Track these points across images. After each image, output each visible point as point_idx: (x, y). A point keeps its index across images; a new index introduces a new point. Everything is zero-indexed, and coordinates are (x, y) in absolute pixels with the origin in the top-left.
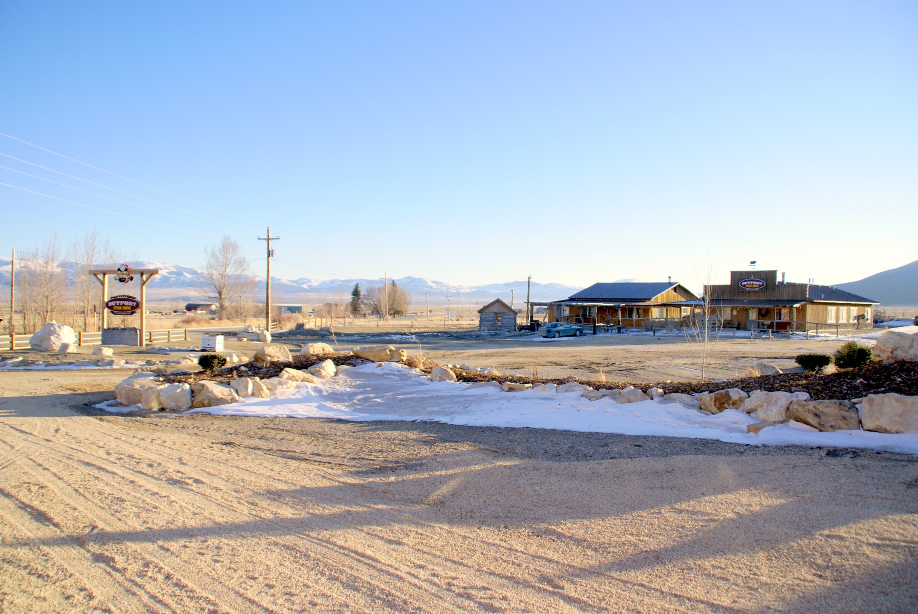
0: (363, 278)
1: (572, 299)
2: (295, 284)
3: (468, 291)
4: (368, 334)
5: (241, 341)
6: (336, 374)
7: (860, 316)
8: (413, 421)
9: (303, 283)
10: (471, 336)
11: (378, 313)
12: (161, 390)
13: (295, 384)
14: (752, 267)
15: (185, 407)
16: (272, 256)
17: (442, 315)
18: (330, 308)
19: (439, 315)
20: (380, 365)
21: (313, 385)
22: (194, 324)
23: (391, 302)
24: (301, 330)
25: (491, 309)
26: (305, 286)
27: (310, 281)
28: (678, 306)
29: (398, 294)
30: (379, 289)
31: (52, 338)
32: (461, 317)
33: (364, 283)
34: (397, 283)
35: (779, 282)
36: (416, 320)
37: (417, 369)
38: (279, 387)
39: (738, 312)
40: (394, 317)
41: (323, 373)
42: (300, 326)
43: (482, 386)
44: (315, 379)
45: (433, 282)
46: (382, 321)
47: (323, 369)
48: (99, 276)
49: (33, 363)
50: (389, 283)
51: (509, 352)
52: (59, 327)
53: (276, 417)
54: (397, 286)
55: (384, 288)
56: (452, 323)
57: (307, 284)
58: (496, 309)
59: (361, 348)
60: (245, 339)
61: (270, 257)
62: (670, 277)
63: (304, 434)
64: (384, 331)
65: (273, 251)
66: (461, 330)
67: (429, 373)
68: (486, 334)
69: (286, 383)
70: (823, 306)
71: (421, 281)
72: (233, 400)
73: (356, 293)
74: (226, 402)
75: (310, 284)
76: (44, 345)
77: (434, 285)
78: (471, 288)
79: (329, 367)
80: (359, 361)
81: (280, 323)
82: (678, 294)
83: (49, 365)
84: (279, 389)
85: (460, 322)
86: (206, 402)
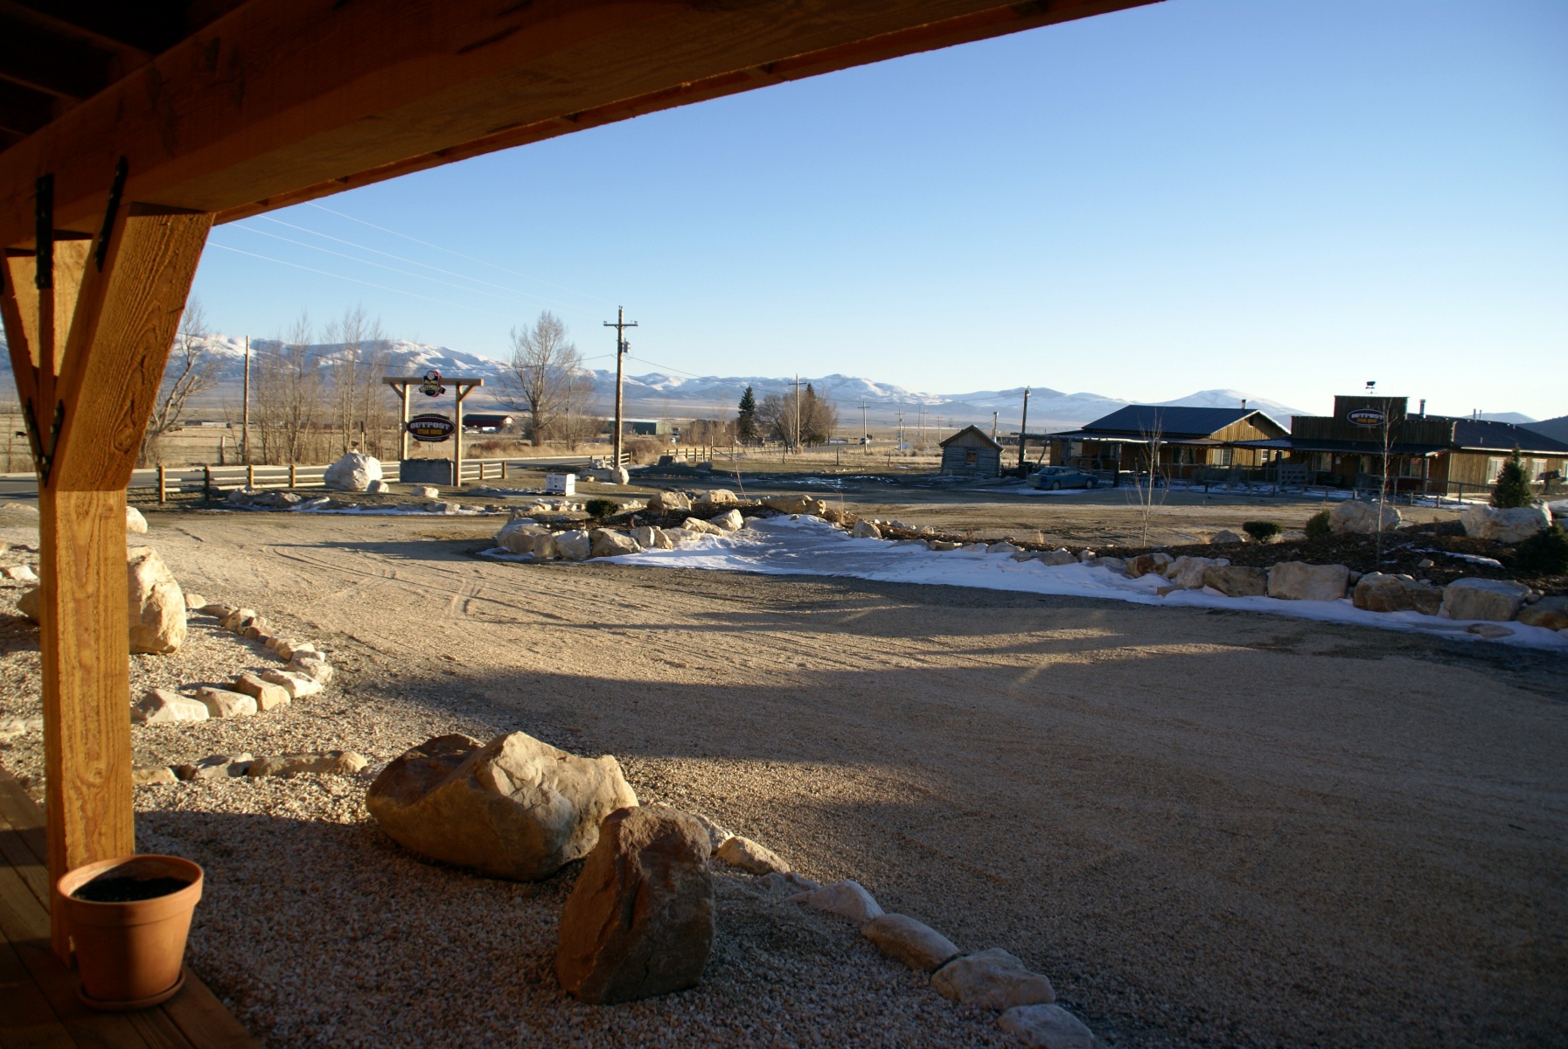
0: (758, 376)
1: (1088, 430)
2: (642, 384)
3: (938, 402)
4: (769, 475)
5: (586, 481)
6: (744, 526)
7: (1551, 473)
8: (829, 576)
9: (655, 382)
10: (926, 482)
11: (783, 437)
12: (557, 537)
13: (699, 535)
14: (1369, 390)
15: (584, 556)
16: (626, 351)
17: (889, 444)
18: (702, 430)
19: (884, 445)
20: (795, 518)
21: (719, 537)
22: (498, 452)
23: (805, 421)
24: (668, 466)
25: (960, 442)
26: (658, 387)
27: (666, 379)
28: (1252, 446)
29: (816, 409)
30: (786, 398)
31: (355, 473)
32: (921, 449)
33: (759, 384)
34: (814, 386)
35: (1410, 415)
36: (845, 452)
37: (838, 524)
38: (683, 539)
39: (1342, 460)
40: (809, 446)
41: (730, 524)
42: (667, 460)
43: (908, 544)
44: (721, 531)
45: (877, 385)
46: (790, 453)
47: (730, 520)
48: (397, 386)
49: (345, 505)
50: (802, 389)
51: (970, 509)
52: (364, 459)
53: (685, 568)
54: (816, 393)
55: (794, 396)
56: (902, 459)
57: (663, 384)
58: (969, 441)
59: (772, 497)
60: (592, 479)
61: (623, 353)
62: (1244, 401)
63: (718, 582)
64: (794, 471)
65: (627, 344)
66: (914, 473)
67: (851, 528)
68: (949, 480)
69: (690, 534)
70: (1480, 456)
71: (856, 383)
72: (635, 550)
73: (747, 403)
74: (627, 552)
75: (667, 383)
76: (344, 482)
77: (879, 392)
78: (943, 397)
79: (736, 518)
80: (769, 512)
81: (634, 454)
82: (1257, 427)
83: (364, 508)
84: (683, 541)
85: (916, 459)
86: (606, 552)
